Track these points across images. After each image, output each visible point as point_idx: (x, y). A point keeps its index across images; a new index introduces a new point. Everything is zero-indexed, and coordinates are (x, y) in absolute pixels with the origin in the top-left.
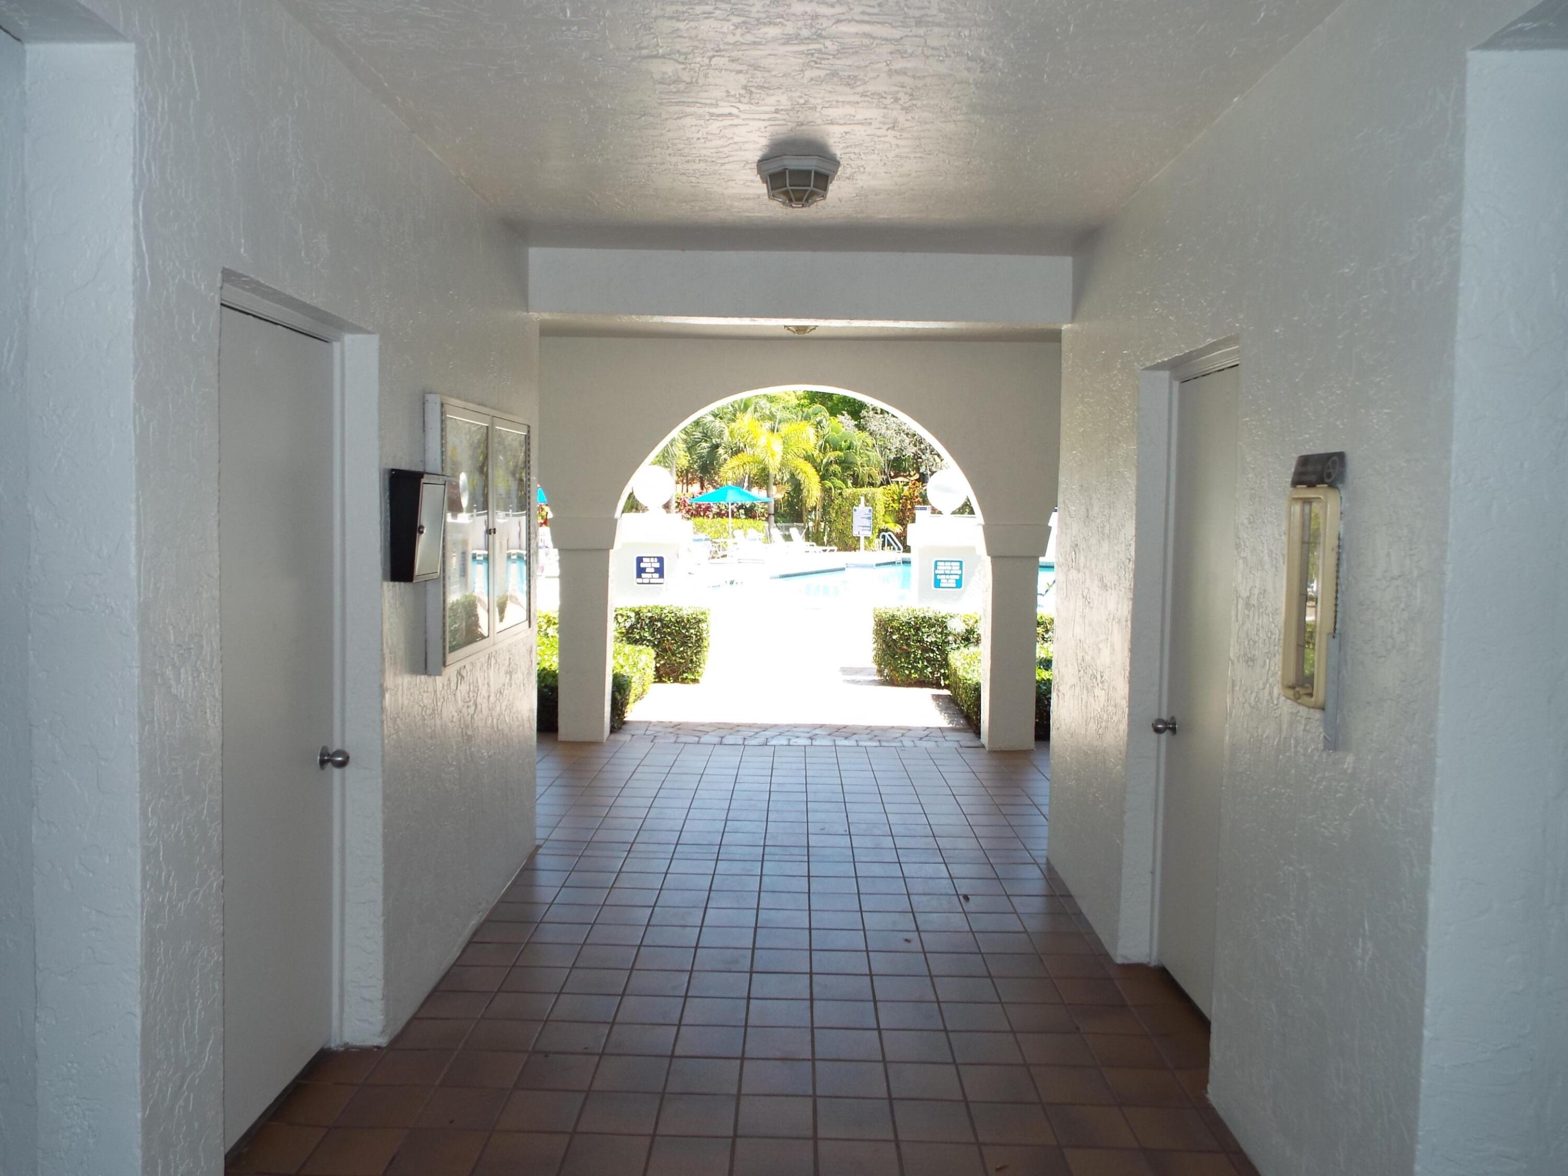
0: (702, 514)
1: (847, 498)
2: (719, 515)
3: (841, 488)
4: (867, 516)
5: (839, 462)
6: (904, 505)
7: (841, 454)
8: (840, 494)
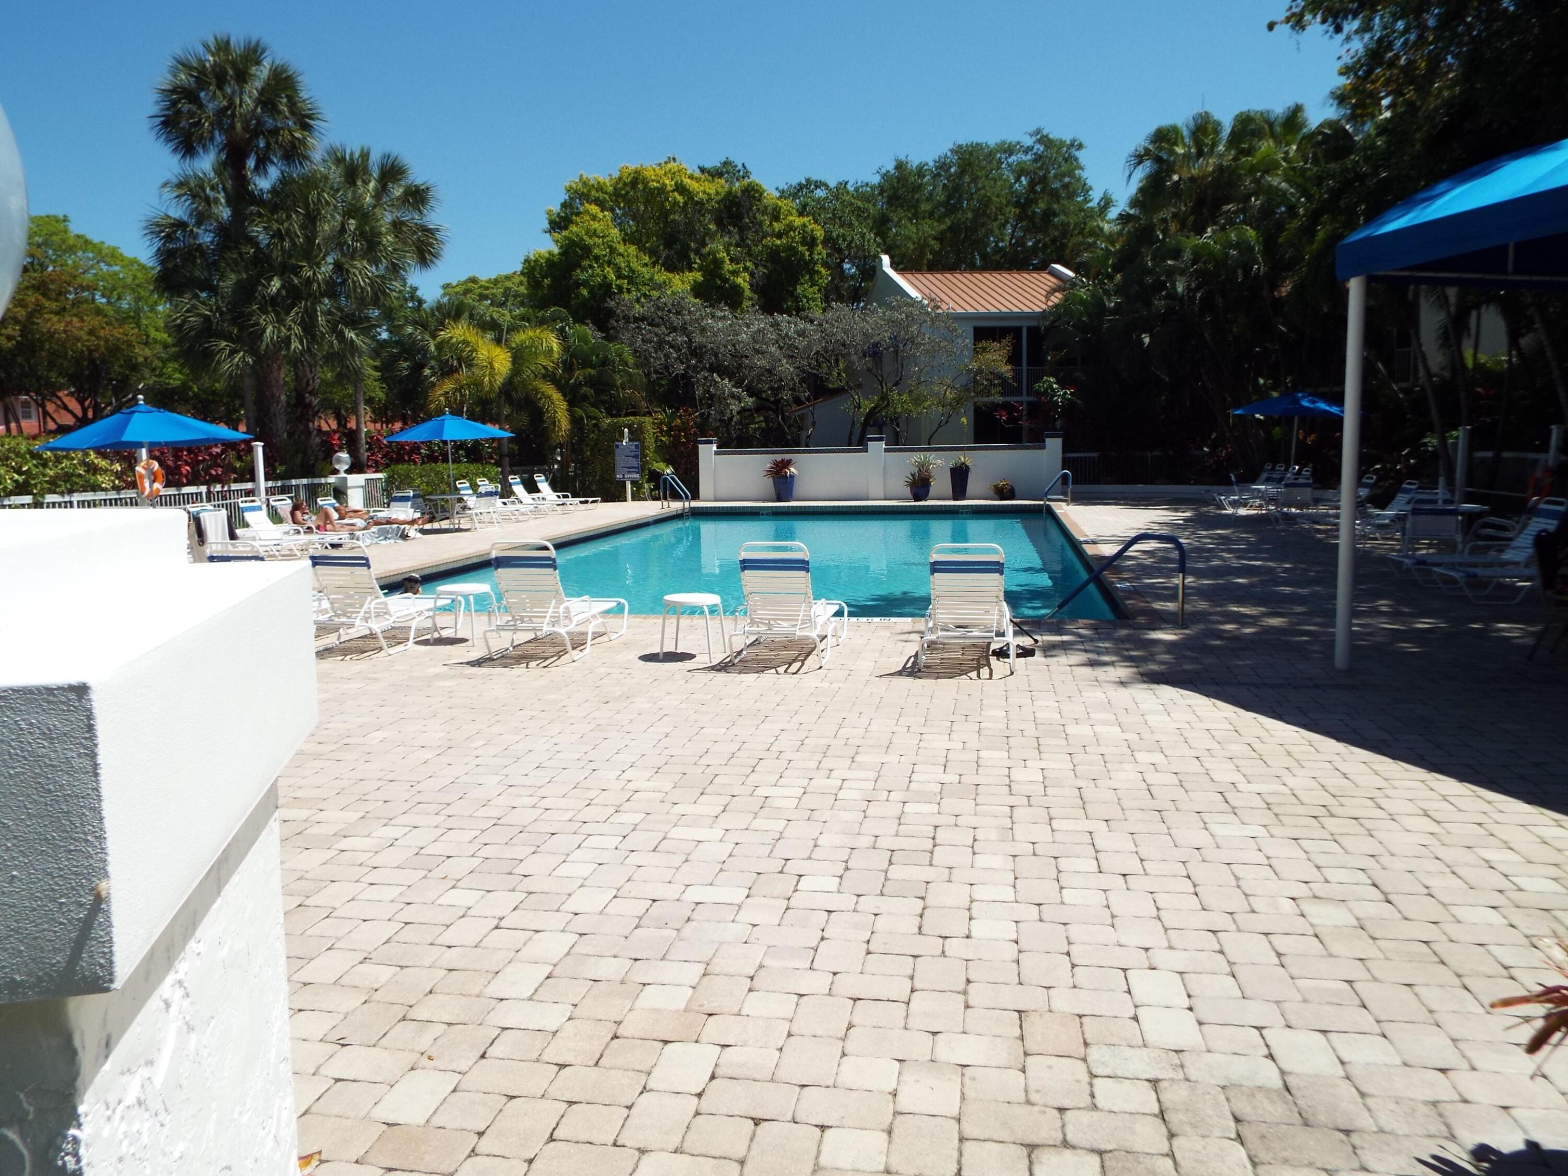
0: (406, 458)
1: (605, 431)
2: (432, 458)
3: (595, 418)
4: (633, 454)
5: (590, 382)
6: (677, 438)
7: (593, 372)
8: (596, 425)
